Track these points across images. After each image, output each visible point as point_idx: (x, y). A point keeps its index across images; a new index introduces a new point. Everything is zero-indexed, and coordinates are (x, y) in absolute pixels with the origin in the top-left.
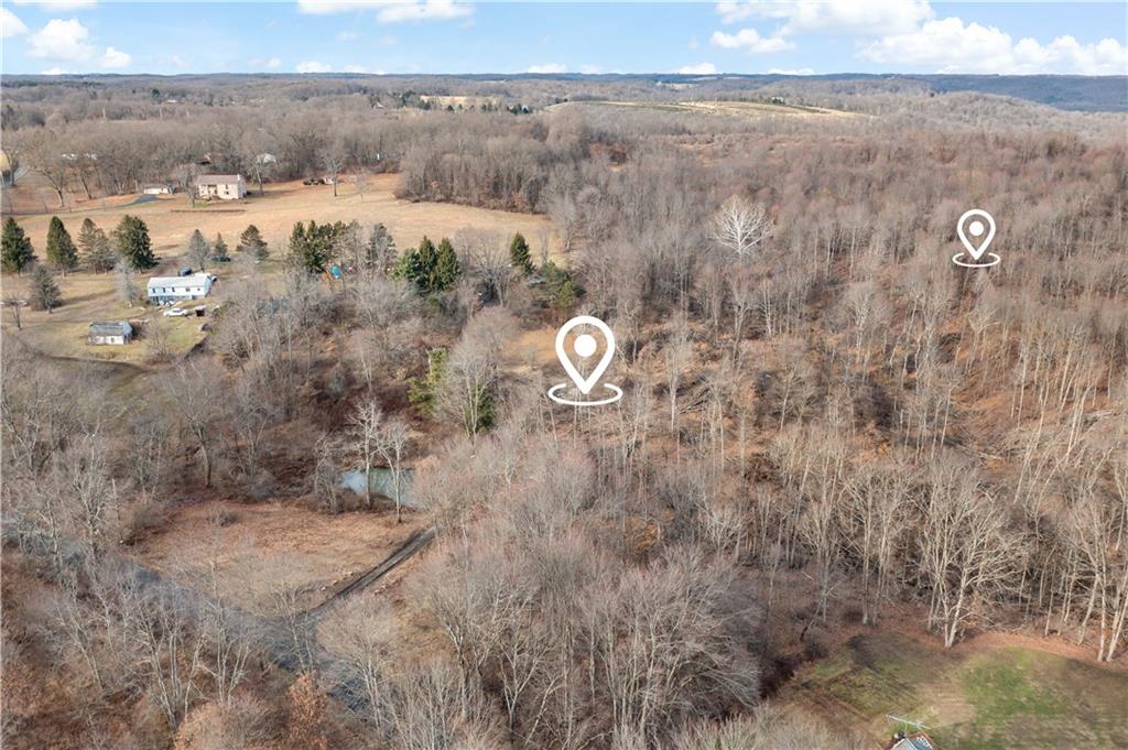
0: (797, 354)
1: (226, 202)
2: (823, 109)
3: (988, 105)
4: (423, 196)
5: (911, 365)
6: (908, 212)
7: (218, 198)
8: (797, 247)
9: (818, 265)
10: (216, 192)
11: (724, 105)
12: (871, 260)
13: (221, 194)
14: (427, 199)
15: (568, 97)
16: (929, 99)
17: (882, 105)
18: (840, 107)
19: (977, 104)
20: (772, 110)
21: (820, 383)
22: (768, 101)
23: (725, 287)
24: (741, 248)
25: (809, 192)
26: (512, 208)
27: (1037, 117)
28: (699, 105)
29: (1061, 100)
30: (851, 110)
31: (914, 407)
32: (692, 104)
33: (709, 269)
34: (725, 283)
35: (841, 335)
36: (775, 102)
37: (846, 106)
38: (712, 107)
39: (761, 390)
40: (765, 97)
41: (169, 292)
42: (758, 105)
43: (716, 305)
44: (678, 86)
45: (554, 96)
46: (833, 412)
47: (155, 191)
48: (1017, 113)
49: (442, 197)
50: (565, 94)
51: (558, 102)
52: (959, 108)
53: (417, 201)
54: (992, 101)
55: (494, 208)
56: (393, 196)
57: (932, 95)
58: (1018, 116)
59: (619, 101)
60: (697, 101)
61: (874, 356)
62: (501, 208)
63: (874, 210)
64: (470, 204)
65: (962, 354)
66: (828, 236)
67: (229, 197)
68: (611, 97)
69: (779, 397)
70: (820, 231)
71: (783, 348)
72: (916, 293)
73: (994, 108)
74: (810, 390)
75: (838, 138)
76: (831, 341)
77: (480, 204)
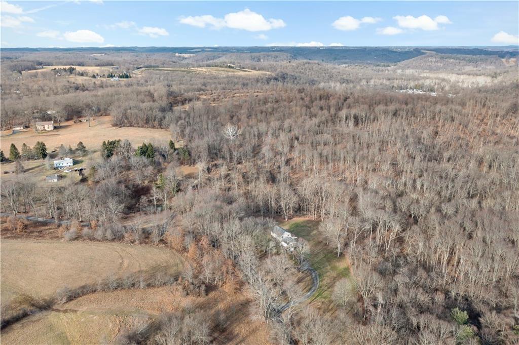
0: (251, 167)
1: (49, 131)
2: (249, 70)
3: (310, 66)
4: (122, 125)
5: (279, 167)
6: (277, 123)
7: (46, 130)
8: (247, 136)
9: (254, 141)
10: (44, 128)
11: (209, 69)
12: (269, 139)
13: (46, 128)
14: (124, 126)
15: (141, 66)
16: (289, 64)
17: (271, 68)
18: (255, 69)
19: (306, 66)
20: (229, 71)
21: (258, 174)
22: (226, 67)
23: (230, 150)
24: (231, 138)
25: (249, 117)
26: (154, 127)
27: (328, 70)
28: (199, 69)
29: (339, 59)
30: (259, 70)
31: (280, 177)
32: (196, 69)
33: (225, 146)
34: (230, 149)
35: (262, 161)
36: (230, 67)
37: (257, 68)
38: (205, 70)
39: (244, 177)
40: (226, 65)
41: (61, 165)
42: (223, 69)
43: (228, 156)
44: (186, 56)
45: (135, 66)
46: (261, 180)
47: (18, 129)
48: (320, 69)
49: (129, 125)
50: (140, 65)
51: (138, 68)
52: (299, 67)
53: (121, 127)
54: (312, 63)
55: (148, 128)
56: (111, 126)
57: (290, 62)
58: (321, 70)
59: (164, 67)
60: (197, 67)
61: (271, 166)
62: (150, 127)
63: (268, 123)
64: (139, 127)
65: (292, 163)
66: (256, 133)
67: (49, 129)
68: (161, 65)
69: (248, 178)
70: (254, 131)
71: (247, 166)
72: (280, 149)
73: (312, 67)
74: (255, 176)
75: (256, 91)
76: (259, 162)
77: (143, 127)
